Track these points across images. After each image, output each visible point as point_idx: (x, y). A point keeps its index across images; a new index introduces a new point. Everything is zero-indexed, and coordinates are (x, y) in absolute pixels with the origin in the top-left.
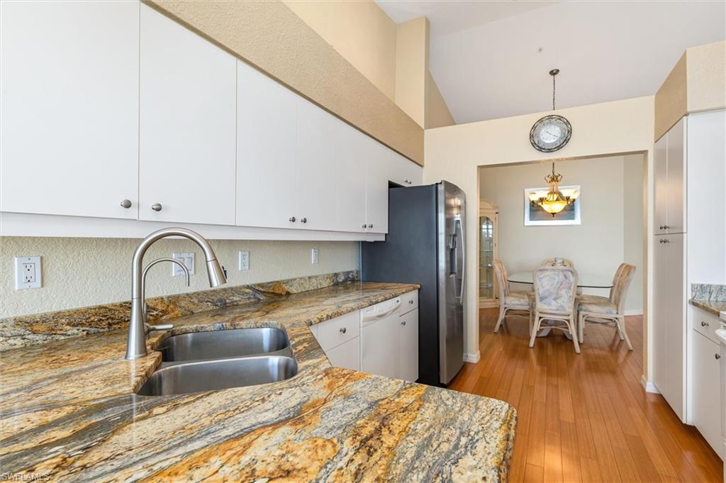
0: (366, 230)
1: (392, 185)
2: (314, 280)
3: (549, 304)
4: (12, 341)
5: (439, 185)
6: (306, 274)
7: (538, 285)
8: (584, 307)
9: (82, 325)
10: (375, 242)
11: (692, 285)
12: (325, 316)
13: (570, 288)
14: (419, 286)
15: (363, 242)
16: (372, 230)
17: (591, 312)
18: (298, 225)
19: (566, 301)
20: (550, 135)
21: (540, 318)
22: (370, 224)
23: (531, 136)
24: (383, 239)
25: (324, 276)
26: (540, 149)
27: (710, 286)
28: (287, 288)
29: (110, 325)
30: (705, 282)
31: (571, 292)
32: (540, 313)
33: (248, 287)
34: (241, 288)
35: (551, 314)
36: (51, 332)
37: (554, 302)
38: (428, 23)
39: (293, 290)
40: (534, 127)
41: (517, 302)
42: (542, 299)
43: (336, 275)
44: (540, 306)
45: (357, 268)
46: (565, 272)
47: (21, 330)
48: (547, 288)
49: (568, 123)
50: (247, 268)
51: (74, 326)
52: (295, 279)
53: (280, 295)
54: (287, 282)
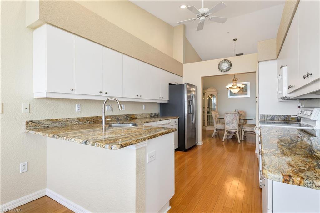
0: (160, 99)
1: (170, 84)
2: (144, 115)
3: (230, 126)
4: (76, 123)
5: (185, 84)
6: (141, 113)
7: (226, 119)
8: (243, 127)
9: (88, 120)
10: (165, 103)
11: (260, 115)
12: (146, 121)
13: (237, 120)
14: (178, 117)
15: (161, 103)
16: (163, 99)
17: (246, 129)
18: (139, 97)
19: (235, 125)
20: (225, 66)
21: (227, 131)
22: (162, 97)
23: (219, 67)
24: (167, 102)
25: (147, 114)
26: (222, 71)
27: (264, 115)
28: (136, 116)
29: (94, 121)
30: (263, 114)
31: (237, 121)
32: (227, 129)
33: (125, 115)
34: (123, 115)
35: (230, 129)
36: (83, 121)
37: (231, 125)
38: (185, 26)
39: (138, 117)
40: (219, 64)
41: (220, 126)
42: (227, 124)
43: (151, 114)
44: (227, 127)
45: (159, 112)
46: (235, 114)
47: (78, 120)
48: (228, 120)
49: (230, 62)
50: (124, 110)
51: (87, 121)
52: (138, 114)
53: (134, 118)
54: (136, 115)
